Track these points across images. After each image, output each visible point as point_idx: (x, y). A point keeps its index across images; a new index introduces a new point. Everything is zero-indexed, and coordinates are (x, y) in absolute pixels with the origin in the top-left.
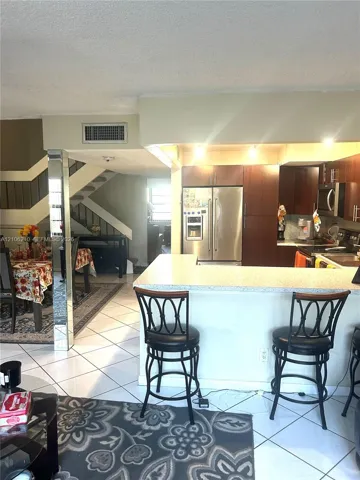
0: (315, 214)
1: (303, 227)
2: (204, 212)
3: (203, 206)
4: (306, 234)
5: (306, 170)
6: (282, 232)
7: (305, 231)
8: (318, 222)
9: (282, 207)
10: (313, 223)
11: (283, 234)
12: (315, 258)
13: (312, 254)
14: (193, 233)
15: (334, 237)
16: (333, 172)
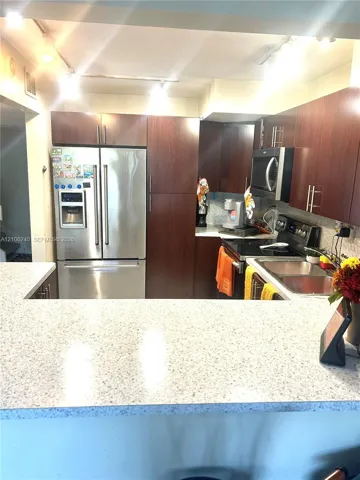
0: (247, 193)
1: (230, 211)
2: (87, 185)
3: (86, 176)
4: (233, 222)
5: (237, 129)
6: (204, 216)
7: (233, 217)
8: (251, 205)
9: (204, 182)
10: (243, 206)
11: (204, 219)
12: (245, 265)
13: (242, 258)
14: (71, 217)
15: (269, 225)
16: (275, 130)
